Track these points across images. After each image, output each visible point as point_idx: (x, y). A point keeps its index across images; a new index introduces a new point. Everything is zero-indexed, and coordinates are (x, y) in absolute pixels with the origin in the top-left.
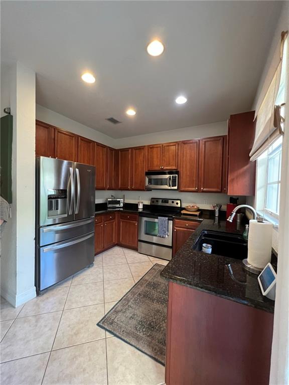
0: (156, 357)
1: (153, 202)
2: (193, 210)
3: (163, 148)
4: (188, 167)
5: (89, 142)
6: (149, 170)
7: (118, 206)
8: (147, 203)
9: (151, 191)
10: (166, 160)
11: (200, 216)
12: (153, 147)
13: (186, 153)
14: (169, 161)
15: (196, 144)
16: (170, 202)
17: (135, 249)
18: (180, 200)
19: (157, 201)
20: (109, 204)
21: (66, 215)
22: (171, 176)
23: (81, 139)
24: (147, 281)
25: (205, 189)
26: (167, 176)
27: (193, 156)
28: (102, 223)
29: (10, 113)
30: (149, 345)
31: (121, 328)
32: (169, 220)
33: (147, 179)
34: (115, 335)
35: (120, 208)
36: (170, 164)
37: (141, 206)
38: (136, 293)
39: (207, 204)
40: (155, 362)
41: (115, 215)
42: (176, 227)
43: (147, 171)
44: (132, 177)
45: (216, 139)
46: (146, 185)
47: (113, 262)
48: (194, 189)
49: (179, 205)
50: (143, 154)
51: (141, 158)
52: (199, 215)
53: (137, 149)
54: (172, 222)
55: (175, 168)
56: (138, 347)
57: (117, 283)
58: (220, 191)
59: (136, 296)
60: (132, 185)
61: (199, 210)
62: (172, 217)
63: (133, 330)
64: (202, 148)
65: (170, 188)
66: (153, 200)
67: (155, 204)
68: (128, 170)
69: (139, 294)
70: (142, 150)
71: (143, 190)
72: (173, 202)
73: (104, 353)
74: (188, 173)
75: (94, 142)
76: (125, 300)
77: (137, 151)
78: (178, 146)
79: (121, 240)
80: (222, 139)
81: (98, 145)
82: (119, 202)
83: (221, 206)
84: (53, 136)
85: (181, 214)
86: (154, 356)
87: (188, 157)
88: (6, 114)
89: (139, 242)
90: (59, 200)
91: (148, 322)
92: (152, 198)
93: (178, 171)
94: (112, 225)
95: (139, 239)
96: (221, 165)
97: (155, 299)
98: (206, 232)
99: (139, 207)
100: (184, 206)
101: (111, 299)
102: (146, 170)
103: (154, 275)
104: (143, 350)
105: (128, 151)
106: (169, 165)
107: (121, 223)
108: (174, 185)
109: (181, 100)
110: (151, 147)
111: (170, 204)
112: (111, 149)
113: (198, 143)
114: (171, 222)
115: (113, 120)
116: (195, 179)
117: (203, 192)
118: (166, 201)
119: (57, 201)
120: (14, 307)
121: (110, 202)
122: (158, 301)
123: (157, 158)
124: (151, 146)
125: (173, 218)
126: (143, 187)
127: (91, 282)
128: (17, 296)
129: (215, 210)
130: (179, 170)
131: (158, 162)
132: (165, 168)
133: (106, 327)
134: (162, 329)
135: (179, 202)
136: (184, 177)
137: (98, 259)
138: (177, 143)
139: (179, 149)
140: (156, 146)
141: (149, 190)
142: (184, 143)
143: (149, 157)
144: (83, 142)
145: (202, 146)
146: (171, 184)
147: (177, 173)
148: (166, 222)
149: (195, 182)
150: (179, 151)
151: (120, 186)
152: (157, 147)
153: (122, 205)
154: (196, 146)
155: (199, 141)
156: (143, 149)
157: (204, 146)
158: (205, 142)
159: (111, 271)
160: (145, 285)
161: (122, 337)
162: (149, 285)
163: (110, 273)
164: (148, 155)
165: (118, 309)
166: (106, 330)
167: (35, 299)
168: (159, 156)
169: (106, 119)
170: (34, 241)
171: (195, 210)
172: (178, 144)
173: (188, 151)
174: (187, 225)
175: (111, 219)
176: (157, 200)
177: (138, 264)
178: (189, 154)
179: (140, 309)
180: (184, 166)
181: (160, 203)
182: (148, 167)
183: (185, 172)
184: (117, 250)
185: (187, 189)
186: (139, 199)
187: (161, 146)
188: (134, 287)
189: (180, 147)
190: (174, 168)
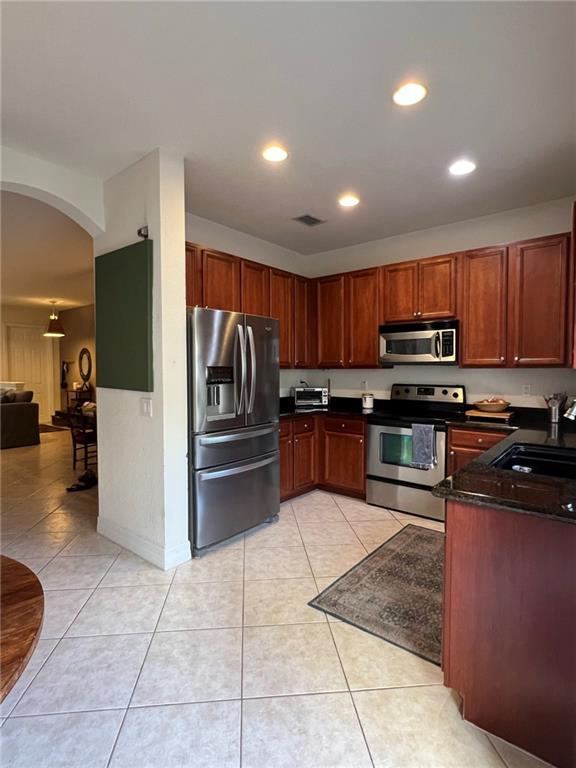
0: (423, 654)
1: (398, 393)
2: (495, 409)
3: (420, 270)
4: (481, 312)
5: (258, 268)
6: (387, 322)
7: (316, 403)
8: (384, 395)
9: (392, 367)
10: (426, 295)
11: (512, 422)
12: (396, 270)
13: (476, 278)
14: (435, 300)
15: (499, 256)
16: (438, 391)
17: (361, 496)
18: (463, 387)
19: (407, 391)
20: (298, 399)
21: (233, 416)
22: (440, 332)
23: (247, 266)
24: (393, 551)
25: (522, 360)
26: (430, 334)
27: (493, 285)
28: (290, 437)
29: (146, 236)
30: (408, 638)
31: (352, 612)
32: (436, 430)
33: (383, 342)
34: (344, 620)
35: (322, 407)
36: (436, 305)
37: (368, 404)
38: (373, 568)
39: (531, 394)
40: (421, 659)
41: (313, 422)
42: (454, 445)
43: (382, 324)
44: (349, 339)
45: (548, 242)
46: (381, 355)
47: (315, 517)
48: (495, 360)
49: (460, 399)
50: (372, 285)
51: (369, 294)
52: (509, 419)
53: (358, 276)
54: (444, 434)
55: (451, 315)
56: (388, 638)
57: (331, 551)
58: (562, 362)
59: (373, 572)
60: (348, 356)
61: (508, 409)
62: (443, 423)
63: (374, 617)
64: (515, 265)
65: (437, 360)
66: (397, 388)
67: (402, 397)
68: (339, 323)
69: (379, 570)
70: (370, 277)
71: (373, 367)
72: (445, 392)
73: (329, 638)
74: (482, 326)
75: (269, 268)
76: (352, 577)
77: (358, 279)
78: (456, 264)
79: (327, 477)
80: (565, 240)
81: (276, 275)
82: (318, 395)
83: (567, 398)
84: (200, 266)
85: (465, 418)
86: (418, 652)
87: (481, 287)
88: (141, 239)
89: (368, 481)
90: (221, 386)
91: (403, 611)
92: (394, 385)
93: (457, 321)
94: (309, 442)
95: (368, 473)
96: (563, 301)
97: (412, 580)
98: (522, 448)
99: (364, 406)
100: (472, 400)
101: (325, 572)
102: (380, 321)
103: (407, 543)
104: (398, 643)
105: (339, 280)
106: (435, 307)
107: (327, 439)
108: (447, 352)
109: (462, 168)
110: (392, 270)
111: (438, 396)
112: (302, 280)
113: (505, 255)
114: (442, 436)
115: (309, 220)
116: (498, 338)
117: (519, 365)
118: (428, 390)
119: (218, 388)
120: (163, 570)
121: (301, 396)
122: (418, 584)
123: (407, 292)
124: (391, 268)
125: (447, 426)
126: (374, 358)
127: (281, 545)
128: (166, 552)
129: (550, 409)
130: (458, 318)
131: (407, 303)
132: (426, 315)
133: (325, 608)
134: (431, 621)
135: (460, 391)
136: (472, 334)
137: (286, 509)
138: (455, 257)
139: (459, 270)
140: (402, 267)
141: (388, 365)
142: (470, 255)
143: (388, 292)
144: (249, 270)
145: (515, 260)
146: (440, 350)
147: (454, 324)
148: (432, 435)
149: (498, 343)
150: (459, 275)
151: (320, 361)
152: (406, 269)
153: (325, 401)
154: (499, 261)
155: (508, 248)
156: (372, 274)
157: (519, 259)
158: (522, 250)
159: (316, 531)
160: (390, 557)
161: (357, 623)
162: (398, 556)
163: (314, 534)
164: (384, 288)
165: (340, 588)
166: (326, 612)
167: (191, 563)
168: (411, 290)
169: (295, 219)
170: (187, 459)
171: (498, 409)
172: (456, 259)
173: (481, 275)
174: (480, 440)
175: (306, 431)
176: (407, 387)
177: (368, 524)
178: (484, 280)
179: (385, 591)
180: (472, 309)
181: (414, 395)
182: (385, 316)
183: (474, 322)
184: (319, 497)
185: (479, 360)
186: (363, 388)
187: (415, 265)
188: (366, 558)
189: (459, 265)
190: (447, 313)
